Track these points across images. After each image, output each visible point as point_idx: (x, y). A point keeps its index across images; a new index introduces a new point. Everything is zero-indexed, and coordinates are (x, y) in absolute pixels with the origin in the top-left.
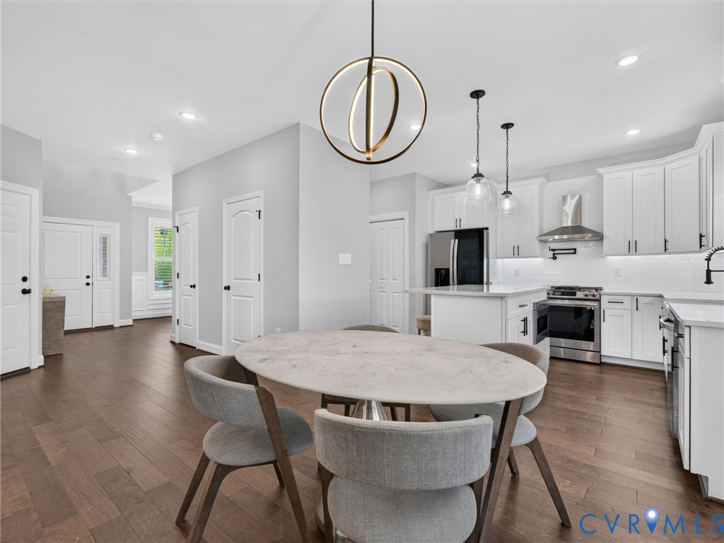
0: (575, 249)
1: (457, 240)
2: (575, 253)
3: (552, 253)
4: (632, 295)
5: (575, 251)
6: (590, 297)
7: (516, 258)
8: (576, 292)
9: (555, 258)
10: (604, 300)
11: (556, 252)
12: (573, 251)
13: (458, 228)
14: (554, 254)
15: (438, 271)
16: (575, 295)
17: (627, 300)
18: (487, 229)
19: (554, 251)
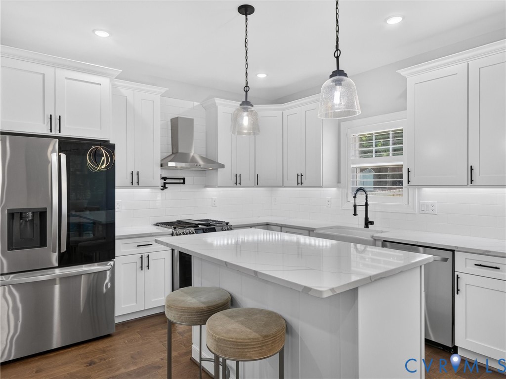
0: (184, 179)
2: (184, 183)
3: (162, 182)
5: (183, 181)
7: (135, 187)
9: (164, 188)
11: (167, 181)
12: (182, 181)
13: (56, 134)
14: (165, 184)
19: (165, 180)
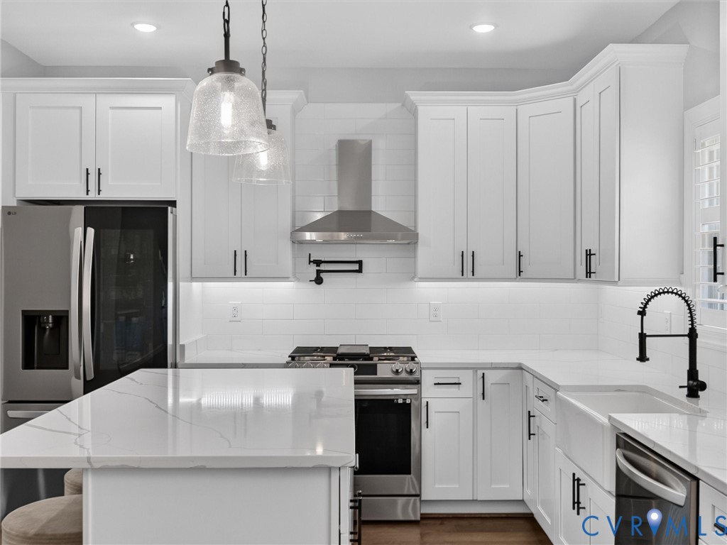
0: (360, 263)
1: (91, 232)
2: (360, 271)
3: (314, 268)
4: (474, 368)
5: (359, 267)
6: (404, 375)
7: (240, 279)
8: (375, 365)
9: (319, 281)
10: (428, 378)
11: (323, 267)
12: (356, 267)
13: (93, 196)
14: (319, 272)
15: (32, 321)
16: (376, 374)
17: (466, 378)
18: (173, 204)
19: (318, 265)
